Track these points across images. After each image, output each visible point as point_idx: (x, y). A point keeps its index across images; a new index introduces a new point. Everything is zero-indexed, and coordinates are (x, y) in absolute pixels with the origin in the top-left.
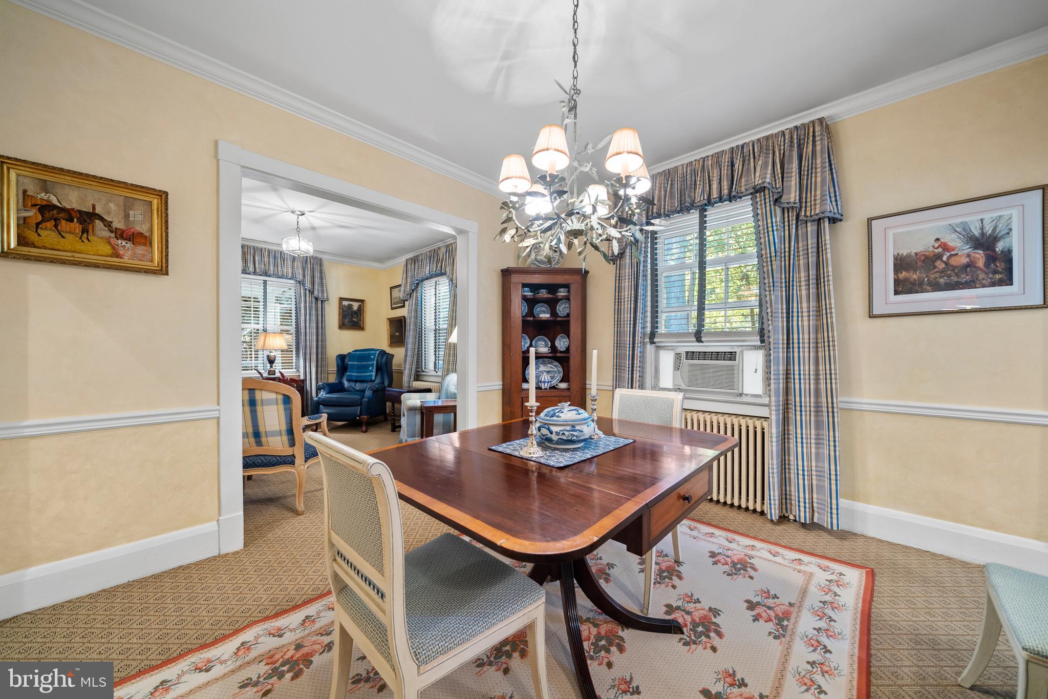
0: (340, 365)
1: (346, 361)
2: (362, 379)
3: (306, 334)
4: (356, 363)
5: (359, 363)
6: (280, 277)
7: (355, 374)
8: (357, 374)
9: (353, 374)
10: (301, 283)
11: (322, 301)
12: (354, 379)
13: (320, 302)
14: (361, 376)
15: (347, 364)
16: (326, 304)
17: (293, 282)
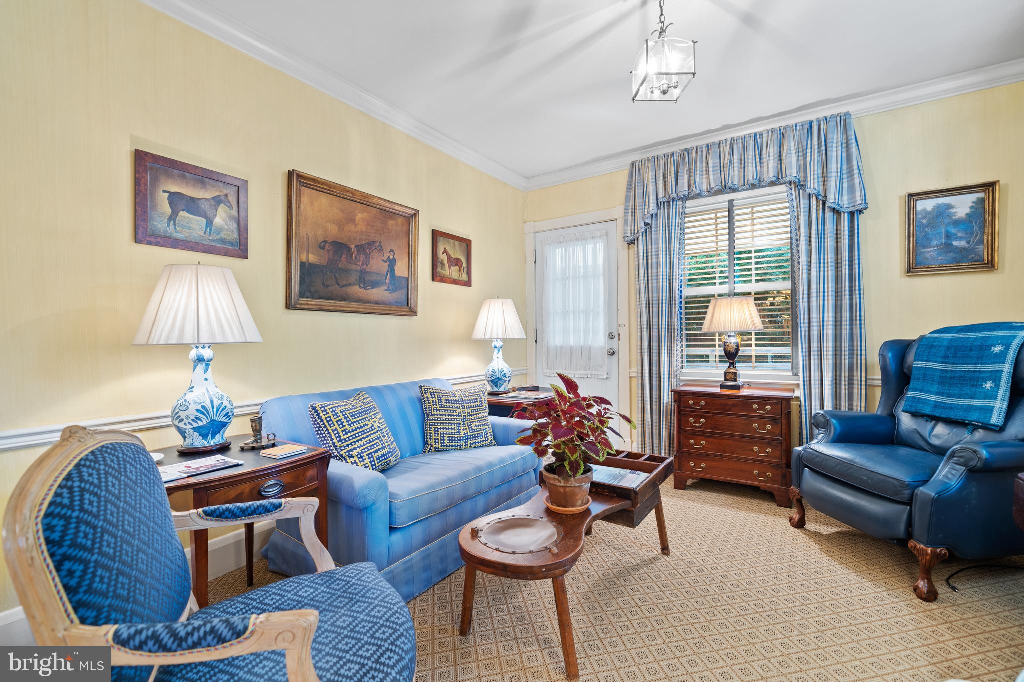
0: (892, 366)
1: (911, 357)
2: (952, 415)
3: (809, 294)
4: (938, 366)
5: (950, 367)
6: (753, 187)
7: (934, 398)
8: (940, 399)
9: (924, 396)
10: (799, 185)
11: (852, 214)
12: (928, 410)
13: (845, 218)
14: (951, 407)
15: (911, 368)
16: (863, 220)
17: (783, 188)
